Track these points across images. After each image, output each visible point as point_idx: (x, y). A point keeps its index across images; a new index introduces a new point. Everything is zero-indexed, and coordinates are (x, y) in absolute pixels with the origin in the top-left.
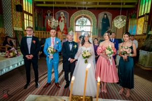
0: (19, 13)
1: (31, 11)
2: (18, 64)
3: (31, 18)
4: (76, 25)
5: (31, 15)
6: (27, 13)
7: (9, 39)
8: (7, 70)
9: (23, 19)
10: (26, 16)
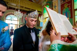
4: (6, 19)
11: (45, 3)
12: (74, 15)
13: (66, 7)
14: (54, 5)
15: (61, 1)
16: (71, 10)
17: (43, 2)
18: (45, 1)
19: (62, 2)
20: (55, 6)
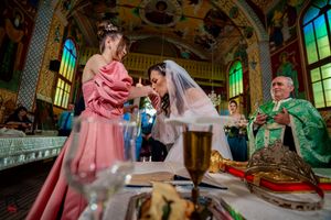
0: (52, 74)
1: (70, 77)
2: (37, 155)
3: (68, 88)
5: (70, 83)
6: (64, 79)
7: (22, 113)
8: (12, 163)
9: (55, 87)
10: (60, 83)
11: (231, 57)
12: (310, 83)
13: (284, 61)
14: (250, 60)
15: (271, 47)
16: (298, 69)
17: (227, 55)
18: (231, 51)
19: (274, 49)
20: (254, 63)
